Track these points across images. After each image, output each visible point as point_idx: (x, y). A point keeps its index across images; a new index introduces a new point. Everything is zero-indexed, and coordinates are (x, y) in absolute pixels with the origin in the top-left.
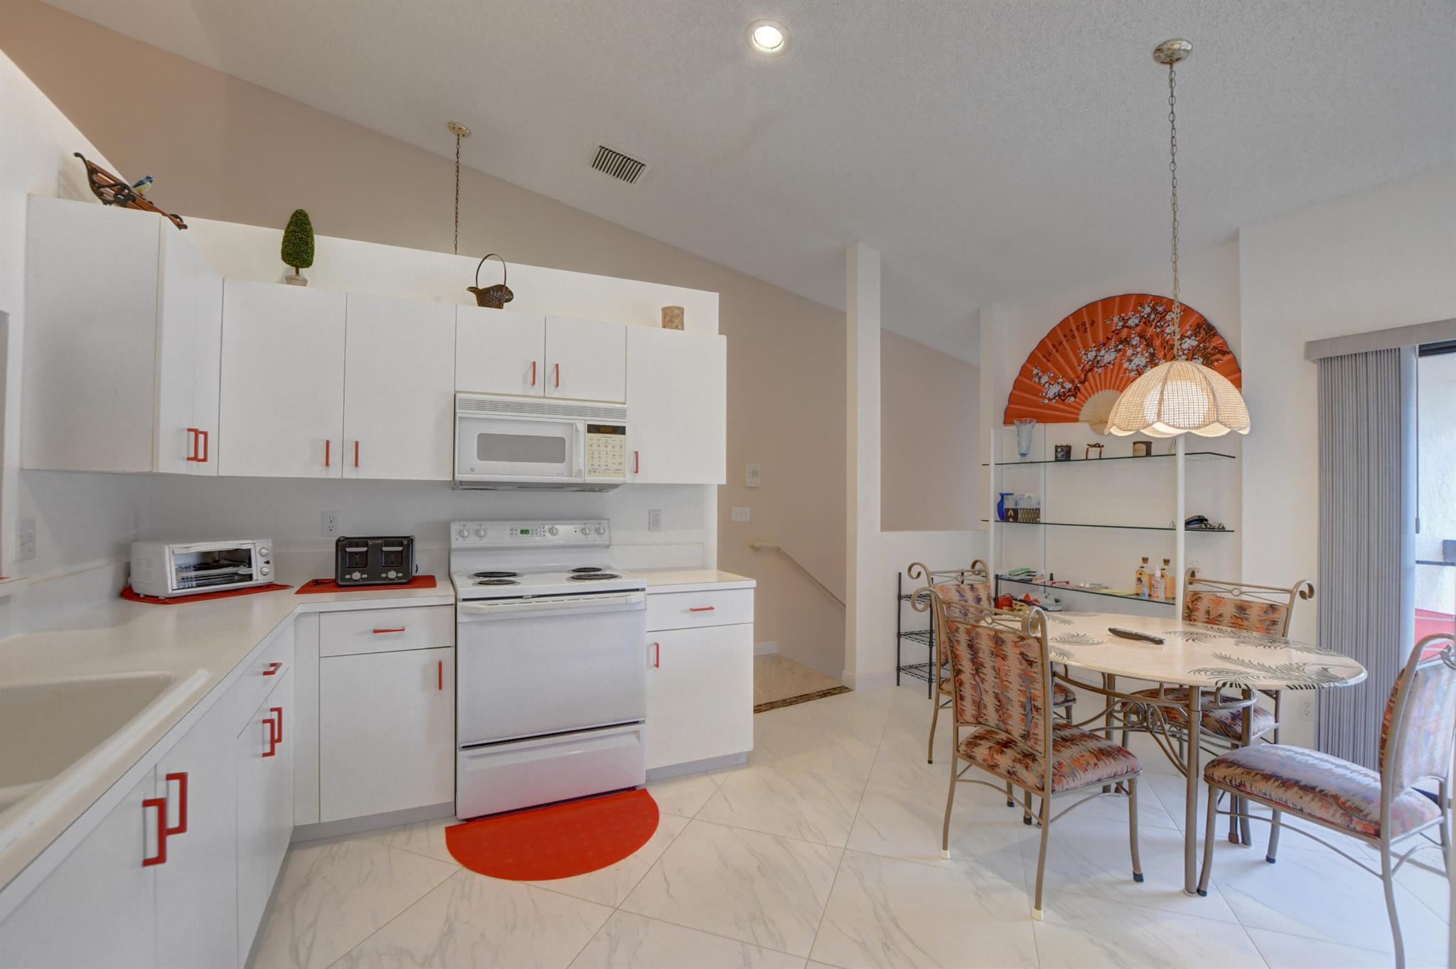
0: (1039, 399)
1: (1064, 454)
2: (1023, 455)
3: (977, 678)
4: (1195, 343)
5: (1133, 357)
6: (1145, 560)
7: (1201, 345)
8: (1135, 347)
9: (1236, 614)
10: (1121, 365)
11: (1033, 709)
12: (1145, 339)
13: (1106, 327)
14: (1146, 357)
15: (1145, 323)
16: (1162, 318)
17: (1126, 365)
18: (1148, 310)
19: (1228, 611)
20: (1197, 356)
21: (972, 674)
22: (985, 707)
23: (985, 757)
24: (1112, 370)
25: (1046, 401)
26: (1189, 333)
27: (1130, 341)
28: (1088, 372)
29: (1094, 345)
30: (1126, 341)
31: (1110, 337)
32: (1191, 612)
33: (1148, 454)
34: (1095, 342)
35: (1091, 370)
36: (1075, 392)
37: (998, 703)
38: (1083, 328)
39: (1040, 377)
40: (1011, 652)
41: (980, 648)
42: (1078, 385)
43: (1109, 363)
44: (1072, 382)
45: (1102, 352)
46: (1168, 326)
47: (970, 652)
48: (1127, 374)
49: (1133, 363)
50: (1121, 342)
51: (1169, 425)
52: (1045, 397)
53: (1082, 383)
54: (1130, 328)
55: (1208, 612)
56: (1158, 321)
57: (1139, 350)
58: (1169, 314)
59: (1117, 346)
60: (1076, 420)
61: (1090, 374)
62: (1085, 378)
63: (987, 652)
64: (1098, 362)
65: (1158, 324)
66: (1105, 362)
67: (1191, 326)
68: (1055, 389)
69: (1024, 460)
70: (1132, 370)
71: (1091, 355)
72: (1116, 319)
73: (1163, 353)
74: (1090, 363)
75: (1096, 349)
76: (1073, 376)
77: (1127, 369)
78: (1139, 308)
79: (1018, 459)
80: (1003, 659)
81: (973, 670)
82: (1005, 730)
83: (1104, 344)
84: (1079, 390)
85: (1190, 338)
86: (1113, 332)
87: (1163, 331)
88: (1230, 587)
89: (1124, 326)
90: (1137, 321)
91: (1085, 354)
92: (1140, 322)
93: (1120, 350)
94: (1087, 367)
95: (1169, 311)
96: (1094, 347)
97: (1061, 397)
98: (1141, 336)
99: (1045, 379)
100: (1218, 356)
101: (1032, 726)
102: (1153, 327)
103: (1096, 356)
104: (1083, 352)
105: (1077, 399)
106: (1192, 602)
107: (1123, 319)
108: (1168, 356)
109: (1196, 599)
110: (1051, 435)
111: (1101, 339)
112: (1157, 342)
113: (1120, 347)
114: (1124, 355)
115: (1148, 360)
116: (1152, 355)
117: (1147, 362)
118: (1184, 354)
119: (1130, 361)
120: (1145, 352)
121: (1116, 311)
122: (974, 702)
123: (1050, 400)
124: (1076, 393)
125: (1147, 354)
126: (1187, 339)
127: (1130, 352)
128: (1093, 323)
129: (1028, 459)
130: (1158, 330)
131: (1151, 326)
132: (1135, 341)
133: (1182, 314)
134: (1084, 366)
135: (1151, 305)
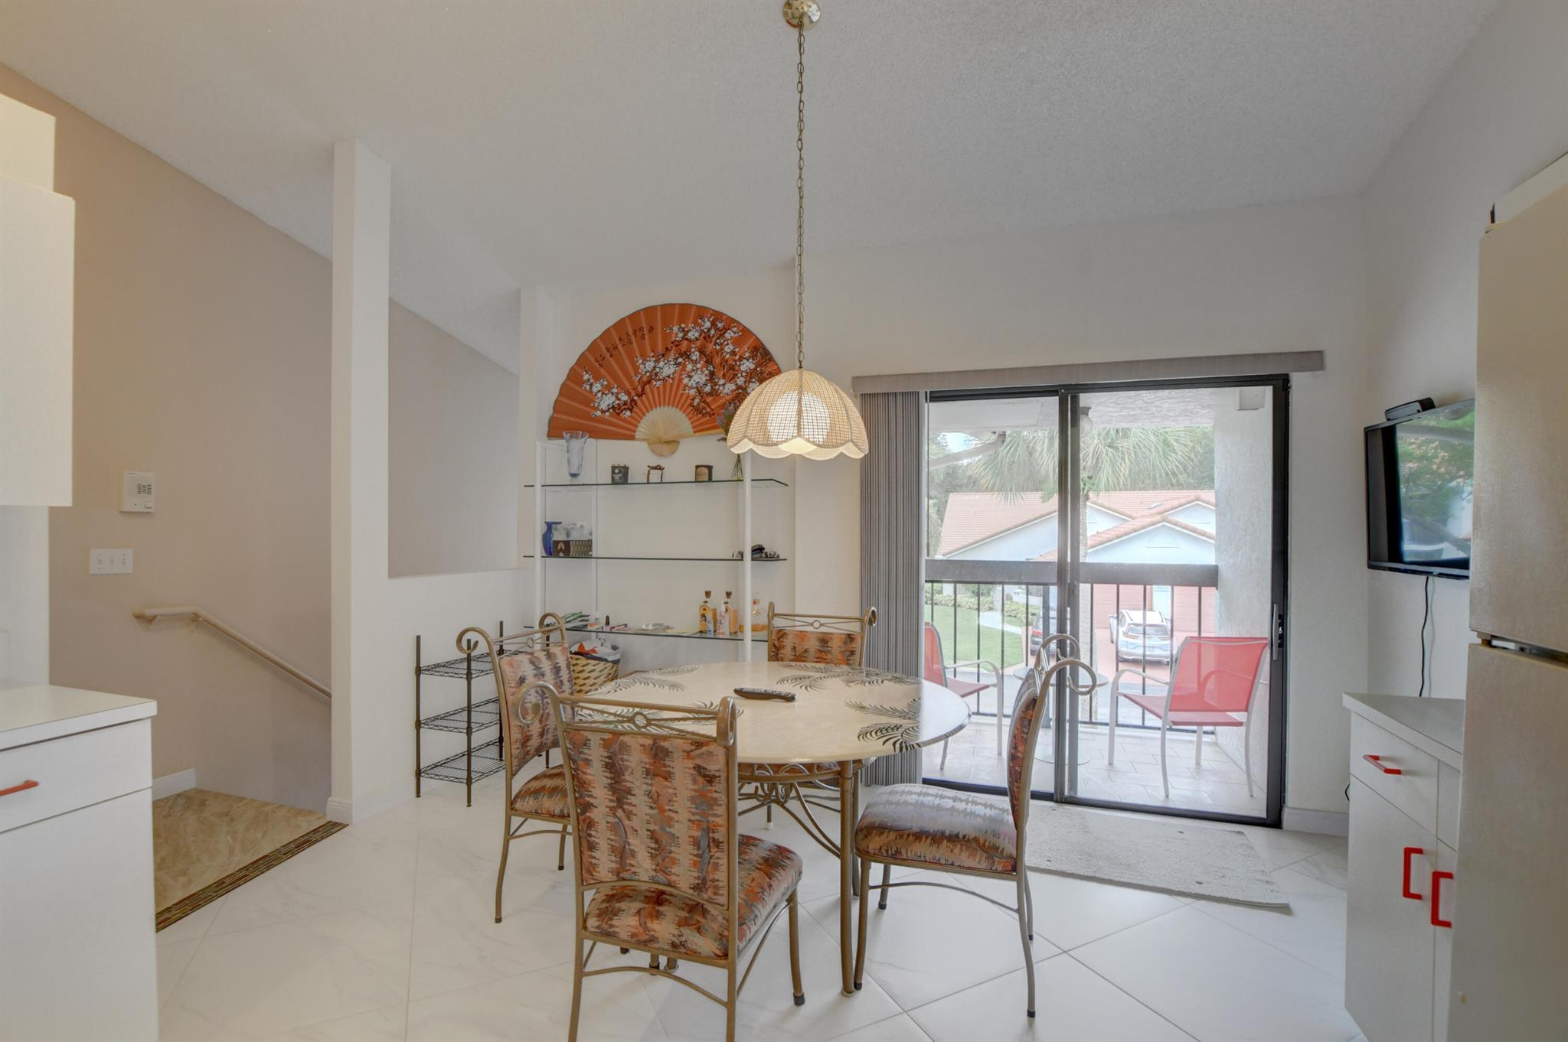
0: (588, 409)
1: (621, 476)
2: (574, 475)
3: (619, 813)
4: (752, 366)
5: (693, 374)
6: (708, 594)
7: (758, 369)
8: (695, 362)
9: (820, 648)
10: (681, 380)
11: (711, 845)
12: (705, 356)
13: (665, 336)
14: (706, 375)
15: (705, 338)
16: (721, 335)
17: (686, 381)
18: (708, 324)
19: (813, 645)
20: (754, 380)
21: (611, 808)
22: (633, 854)
23: (633, 930)
24: (672, 385)
25: (599, 413)
26: (747, 355)
27: (690, 355)
28: (645, 384)
29: (652, 354)
30: (686, 355)
31: (670, 348)
32: (778, 650)
33: (710, 479)
34: (653, 352)
35: (649, 382)
36: (631, 405)
37: (653, 845)
38: (641, 334)
39: (591, 385)
40: (681, 769)
41: (627, 768)
42: (636, 398)
43: (669, 377)
44: (628, 393)
45: (661, 364)
46: (727, 344)
47: (609, 775)
48: (687, 391)
49: (693, 379)
50: (681, 355)
51: (809, 442)
52: (597, 409)
53: (638, 395)
54: (690, 341)
55: (794, 648)
56: (718, 338)
57: (699, 366)
58: (729, 332)
59: (676, 359)
60: (632, 438)
61: (647, 387)
62: (643, 390)
63: (639, 772)
64: (656, 374)
65: (718, 341)
66: (664, 375)
67: (748, 348)
68: (607, 401)
69: (575, 481)
70: (691, 388)
71: (650, 365)
72: (675, 329)
73: (722, 373)
74: (648, 374)
75: (654, 359)
76: (628, 386)
77: (686, 385)
78: (700, 321)
79: (568, 480)
80: (666, 779)
81: (611, 801)
82: (666, 882)
83: (663, 355)
84: (636, 404)
85: (748, 360)
86: (673, 343)
87: (723, 350)
88: (811, 620)
89: (684, 338)
90: (697, 335)
91: (642, 363)
92: (700, 336)
93: (680, 363)
94: (645, 379)
95: (729, 329)
96: (653, 357)
97: (617, 410)
98: (702, 352)
99: (597, 387)
101: (709, 869)
102: (713, 343)
103: (655, 367)
104: (641, 361)
105: (633, 414)
106: (779, 639)
107: (683, 330)
108: (727, 376)
109: (782, 636)
110: (603, 454)
111: (660, 349)
112: (717, 360)
113: (680, 360)
114: (684, 369)
115: (708, 378)
116: (712, 374)
117: (707, 380)
118: (742, 376)
119: (690, 377)
120: (704, 369)
121: (676, 319)
122: (613, 849)
123: (603, 412)
124: (633, 407)
125: (707, 372)
126: (745, 361)
127: (689, 367)
128: (651, 329)
129: (580, 480)
130: (718, 347)
131: (711, 342)
132: (695, 356)
133: (740, 334)
134: (641, 377)
135: (711, 319)
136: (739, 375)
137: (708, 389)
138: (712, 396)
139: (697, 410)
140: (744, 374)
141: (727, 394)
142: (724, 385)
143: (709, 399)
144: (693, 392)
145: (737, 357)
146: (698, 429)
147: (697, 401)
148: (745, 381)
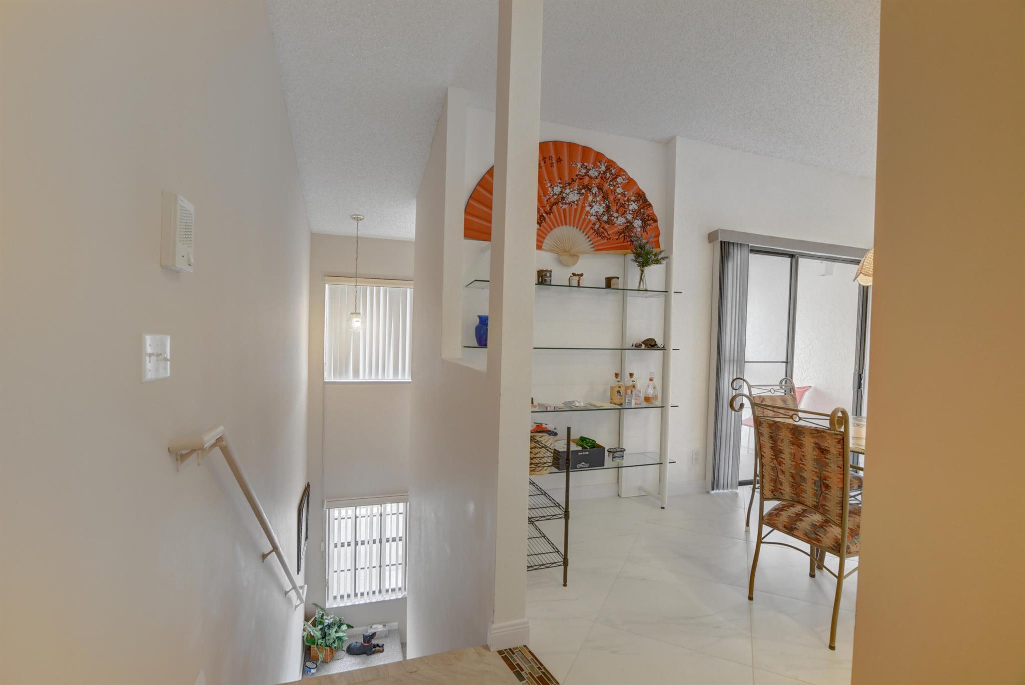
1: (545, 278)
4: (636, 208)
5: (594, 204)
7: (642, 211)
8: (595, 195)
10: (583, 207)
11: (822, 486)
12: (602, 191)
13: (571, 169)
14: (603, 207)
15: (602, 178)
16: (614, 179)
17: (588, 208)
18: (603, 168)
20: (638, 218)
21: (772, 459)
24: (576, 210)
26: (633, 198)
27: (591, 189)
28: (553, 206)
29: (560, 181)
30: (588, 188)
31: (575, 180)
34: (560, 179)
35: (556, 203)
37: (793, 481)
38: (550, 162)
42: (544, 215)
43: (574, 202)
45: (568, 191)
46: (618, 187)
48: (589, 217)
49: (593, 208)
50: (584, 187)
53: (547, 213)
54: (591, 177)
56: (611, 181)
57: (598, 199)
58: (619, 178)
59: (581, 190)
60: (540, 247)
61: (555, 207)
62: (551, 209)
64: (563, 198)
65: (611, 183)
66: (569, 200)
67: (633, 193)
70: (592, 215)
71: (557, 190)
72: (579, 165)
73: (616, 208)
74: (555, 197)
75: (561, 186)
76: (539, 203)
77: (588, 212)
78: (599, 164)
83: (569, 184)
84: (544, 219)
85: (634, 202)
86: (577, 176)
87: (615, 190)
89: (586, 174)
90: (596, 174)
91: (551, 186)
92: (598, 176)
93: (583, 193)
94: (552, 200)
95: (619, 176)
96: (560, 183)
98: (600, 188)
100: (651, 222)
102: (608, 183)
103: (561, 192)
104: (549, 185)
105: (542, 228)
107: (586, 168)
108: (620, 211)
111: (567, 178)
112: (611, 198)
113: (583, 191)
114: (586, 198)
115: (604, 210)
116: (608, 208)
117: (604, 211)
118: (629, 213)
119: (591, 206)
120: (602, 202)
121: (579, 158)
124: (542, 221)
125: (604, 205)
126: (632, 203)
127: (590, 198)
128: (559, 160)
130: (612, 188)
131: (607, 182)
132: (595, 190)
133: (627, 181)
134: (550, 198)
135: (606, 165)
136: (628, 212)
137: (605, 218)
138: (609, 224)
139: (598, 233)
140: (631, 212)
141: (620, 225)
142: (617, 217)
143: (607, 226)
144: (593, 218)
145: (626, 199)
146: (598, 249)
147: (597, 226)
148: (633, 218)
